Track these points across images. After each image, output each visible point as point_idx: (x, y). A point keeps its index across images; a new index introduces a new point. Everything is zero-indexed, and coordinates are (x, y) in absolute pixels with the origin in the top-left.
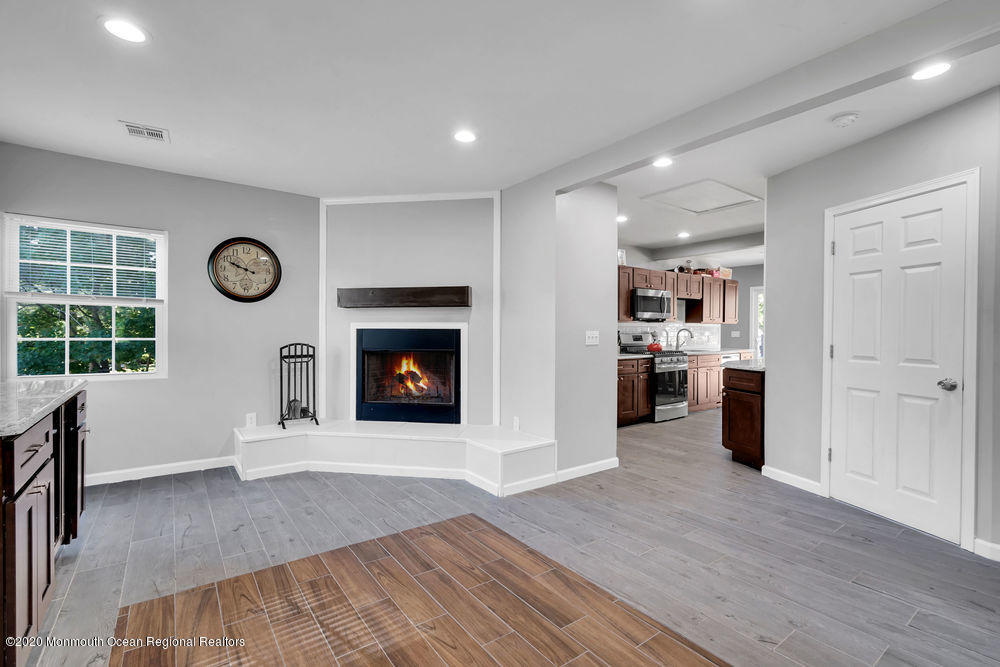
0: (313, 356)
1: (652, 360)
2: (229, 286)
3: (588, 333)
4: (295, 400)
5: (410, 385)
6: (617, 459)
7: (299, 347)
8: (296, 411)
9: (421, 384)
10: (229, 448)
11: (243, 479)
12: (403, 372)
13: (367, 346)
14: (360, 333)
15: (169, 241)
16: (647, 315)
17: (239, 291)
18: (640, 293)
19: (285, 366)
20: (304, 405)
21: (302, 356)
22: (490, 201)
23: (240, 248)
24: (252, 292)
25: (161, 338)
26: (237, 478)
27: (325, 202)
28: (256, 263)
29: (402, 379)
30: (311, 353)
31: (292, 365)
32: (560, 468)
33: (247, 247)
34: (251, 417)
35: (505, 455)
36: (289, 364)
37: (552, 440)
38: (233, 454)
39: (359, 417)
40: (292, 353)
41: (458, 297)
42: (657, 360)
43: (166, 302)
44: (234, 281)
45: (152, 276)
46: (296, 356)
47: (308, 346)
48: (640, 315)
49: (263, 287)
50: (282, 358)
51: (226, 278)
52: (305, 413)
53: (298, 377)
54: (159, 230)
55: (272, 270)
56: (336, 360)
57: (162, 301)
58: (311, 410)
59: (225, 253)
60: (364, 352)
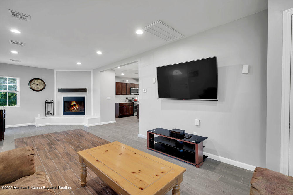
0: (53, 102)
1: (133, 103)
2: (34, 88)
3: (108, 97)
4: (49, 111)
5: (74, 107)
6: (115, 121)
7: (50, 101)
8: (49, 113)
9: (77, 107)
10: (34, 121)
11: (36, 126)
12: (73, 104)
13: (66, 100)
14: (64, 98)
15: (20, 79)
16: (133, 93)
17: (36, 89)
18: (132, 89)
19: (46, 104)
20: (51, 112)
21: (50, 102)
22: (91, 72)
23: (36, 80)
24: (39, 89)
25: (18, 99)
26: (35, 126)
27: (56, 70)
28: (40, 83)
29: (72, 106)
30: (52, 102)
31: (48, 104)
32: (101, 122)
33: (37, 80)
34: (39, 115)
35: (88, 119)
36: (47, 104)
37: (99, 117)
38: (35, 122)
39: (64, 115)
40: (48, 102)
41: (84, 90)
42: (134, 103)
43: (19, 91)
44: (34, 87)
45: (16, 87)
46: (49, 102)
47: (52, 100)
48: (131, 93)
49: (42, 88)
50: (46, 103)
51: (33, 87)
52: (51, 114)
53: (49, 107)
54: (18, 77)
55: (43, 85)
56: (59, 103)
57: (18, 91)
58: (53, 113)
59: (33, 81)
60: (65, 101)
